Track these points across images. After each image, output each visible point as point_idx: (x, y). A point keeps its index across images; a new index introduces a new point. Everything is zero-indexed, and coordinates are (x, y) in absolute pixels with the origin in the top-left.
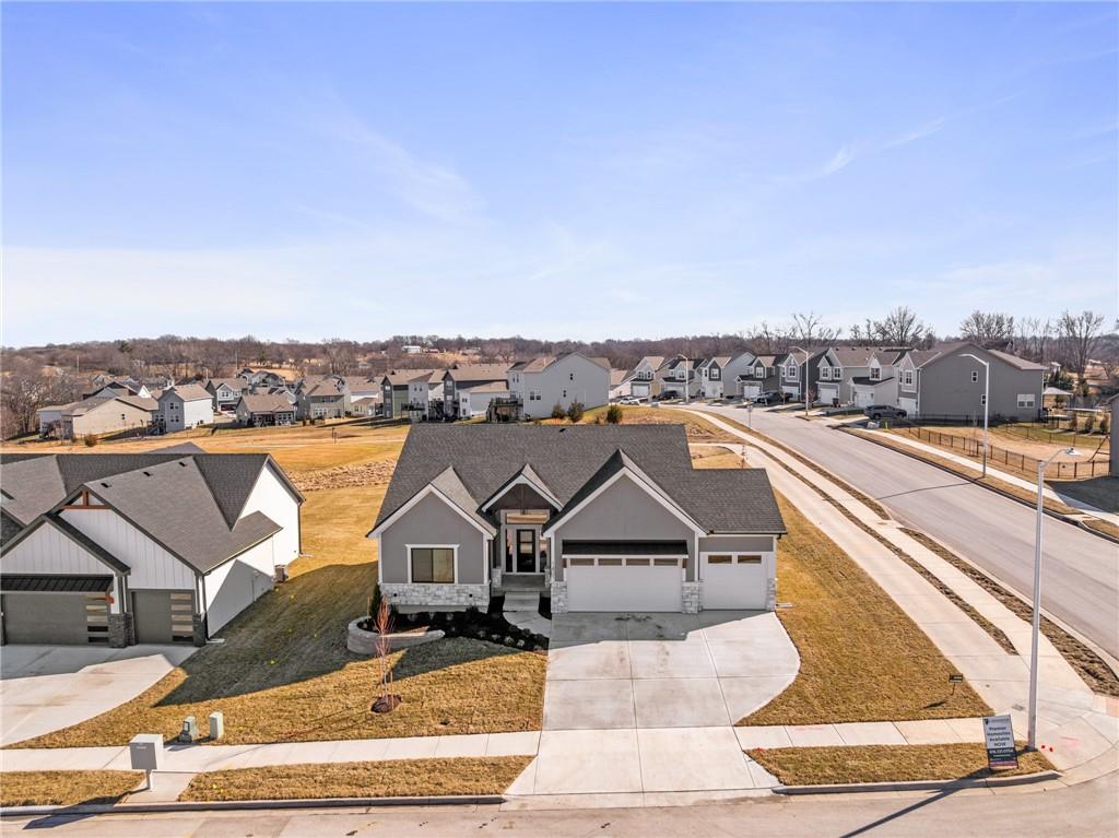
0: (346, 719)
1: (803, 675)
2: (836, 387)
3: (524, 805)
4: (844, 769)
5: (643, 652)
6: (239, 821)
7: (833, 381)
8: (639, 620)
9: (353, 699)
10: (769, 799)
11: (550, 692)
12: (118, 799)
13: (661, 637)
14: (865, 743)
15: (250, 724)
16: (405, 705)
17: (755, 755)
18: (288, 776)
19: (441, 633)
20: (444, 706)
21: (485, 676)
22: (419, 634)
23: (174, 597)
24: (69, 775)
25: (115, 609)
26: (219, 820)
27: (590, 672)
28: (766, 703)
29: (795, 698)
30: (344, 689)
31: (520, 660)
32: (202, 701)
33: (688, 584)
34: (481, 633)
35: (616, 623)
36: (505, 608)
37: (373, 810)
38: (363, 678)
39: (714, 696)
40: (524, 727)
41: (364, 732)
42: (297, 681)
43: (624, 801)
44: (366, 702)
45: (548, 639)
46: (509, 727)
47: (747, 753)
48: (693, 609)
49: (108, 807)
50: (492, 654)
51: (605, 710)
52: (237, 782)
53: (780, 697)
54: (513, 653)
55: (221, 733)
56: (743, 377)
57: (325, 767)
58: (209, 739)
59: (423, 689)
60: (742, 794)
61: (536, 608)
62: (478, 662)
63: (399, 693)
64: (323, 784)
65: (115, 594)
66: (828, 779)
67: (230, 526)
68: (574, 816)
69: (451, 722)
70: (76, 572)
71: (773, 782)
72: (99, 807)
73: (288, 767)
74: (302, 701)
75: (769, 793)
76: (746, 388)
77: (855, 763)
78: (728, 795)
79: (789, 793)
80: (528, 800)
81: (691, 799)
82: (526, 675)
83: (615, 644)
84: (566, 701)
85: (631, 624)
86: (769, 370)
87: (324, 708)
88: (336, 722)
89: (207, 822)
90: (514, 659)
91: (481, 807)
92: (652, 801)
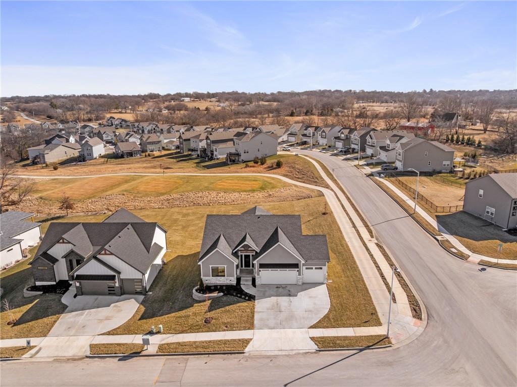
0: (197, 325)
1: (330, 311)
2: (373, 149)
3: (250, 354)
4: (336, 344)
5: (284, 301)
6: (175, 359)
7: (372, 146)
8: (283, 288)
9: (199, 318)
10: (315, 353)
11: (256, 316)
12: (140, 352)
13: (290, 295)
14: (343, 335)
15: (170, 327)
16: (215, 321)
17: (312, 339)
18: (185, 346)
19: (222, 294)
20: (226, 321)
21: (237, 311)
22: (215, 294)
23: (135, 280)
24: (123, 344)
25: (117, 285)
26: (169, 359)
27: (268, 309)
28: (318, 320)
29: (327, 319)
30: (195, 314)
31: (247, 304)
32: (152, 318)
33: (298, 276)
34: (235, 294)
35: (276, 289)
36: (241, 283)
37: (210, 355)
38: (200, 310)
39: (304, 318)
40: (249, 329)
41: (204, 330)
42: (180, 311)
43: (276, 353)
44: (202, 319)
45: (255, 296)
46: (245, 328)
47: (310, 338)
48: (300, 284)
49: (137, 355)
50: (239, 302)
51: (272, 322)
52: (172, 347)
53: (322, 319)
54: (245, 302)
55: (162, 331)
56: (336, 138)
57: (195, 342)
58: (159, 332)
59: (219, 315)
60: (307, 351)
61: (251, 283)
62: (234, 305)
63: (211, 316)
64: (196, 348)
65: (117, 280)
66: (331, 347)
67: (148, 252)
68: (264, 357)
69: (229, 327)
70: (103, 274)
71: (316, 347)
72: (136, 355)
73: (184, 342)
74: (183, 318)
75: (314, 351)
76: (337, 143)
77: (339, 342)
78: (304, 351)
79: (320, 351)
80: (251, 353)
81: (294, 352)
82: (249, 310)
83: (275, 298)
84: (261, 320)
85: (281, 290)
86: (347, 135)
87: (190, 321)
88: (195, 326)
89: (167, 359)
90: (245, 304)
91: (239, 355)
92: (284, 353)
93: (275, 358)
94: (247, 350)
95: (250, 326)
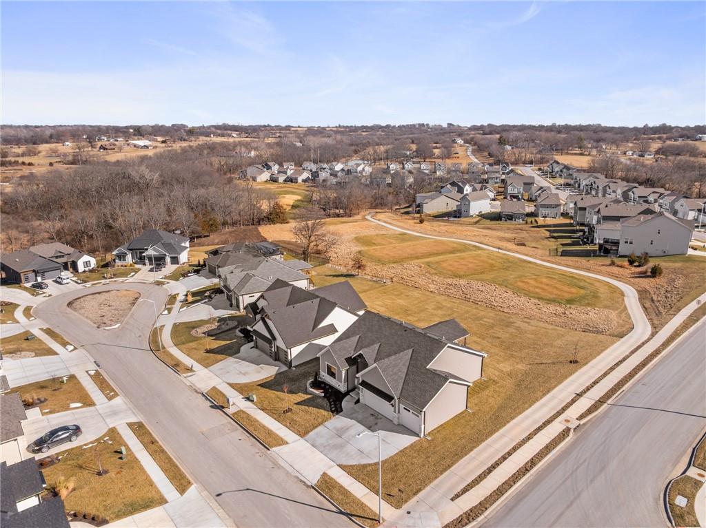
1: (377, 463)
4: (331, 491)
5: (357, 429)
8: (376, 418)
9: (285, 405)
10: (307, 485)
11: (318, 429)
12: (224, 408)
13: (370, 428)
15: (263, 401)
16: (290, 414)
19: (323, 395)
20: (295, 419)
21: (313, 415)
22: (319, 393)
23: (284, 352)
25: (273, 349)
27: (334, 428)
28: (354, 464)
29: (362, 468)
30: (288, 401)
32: (266, 388)
33: (394, 413)
34: (331, 400)
35: (369, 416)
36: (350, 394)
38: (296, 399)
40: (299, 435)
41: (275, 416)
43: (285, 465)
44: (286, 408)
45: (342, 411)
47: (324, 473)
50: (324, 409)
51: (320, 441)
52: (242, 416)
53: (359, 465)
54: (328, 411)
57: (257, 421)
59: (299, 411)
60: (305, 480)
62: (317, 409)
63: (293, 409)
64: (251, 425)
65: (273, 345)
66: (324, 491)
67: (313, 330)
68: (273, 462)
69: (291, 424)
71: (316, 482)
72: (221, 408)
74: (279, 400)
75: (310, 484)
77: (336, 492)
79: (312, 487)
81: (296, 474)
82: (320, 420)
83: (355, 422)
84: (317, 433)
85: (372, 418)
87: (278, 405)
88: (275, 410)
89: (230, 423)
90: (326, 413)
92: (289, 469)
93: (279, 468)
94: (274, 449)
95: (303, 434)
